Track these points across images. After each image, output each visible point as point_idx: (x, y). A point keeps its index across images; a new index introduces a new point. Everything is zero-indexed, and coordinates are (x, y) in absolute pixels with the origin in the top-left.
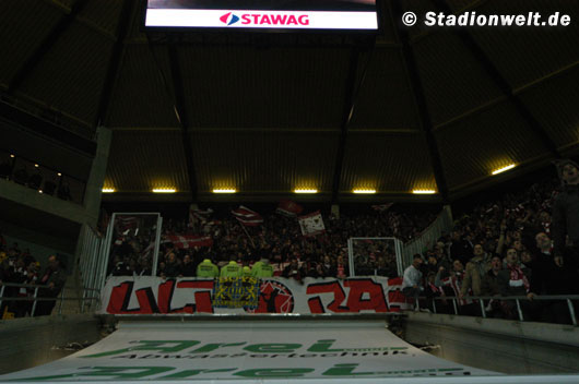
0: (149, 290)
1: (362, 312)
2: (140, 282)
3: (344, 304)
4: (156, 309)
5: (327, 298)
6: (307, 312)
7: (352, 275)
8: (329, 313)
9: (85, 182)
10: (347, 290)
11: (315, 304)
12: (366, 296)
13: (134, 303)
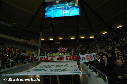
0: (45, 58)
1: (74, 60)
2: (44, 57)
3: (71, 59)
4: (46, 60)
5: (69, 58)
6: (66, 60)
7: (72, 55)
8: (69, 60)
9: (39, 40)
10: (72, 57)
11: (67, 59)
12: (74, 58)
13: (43, 59)
